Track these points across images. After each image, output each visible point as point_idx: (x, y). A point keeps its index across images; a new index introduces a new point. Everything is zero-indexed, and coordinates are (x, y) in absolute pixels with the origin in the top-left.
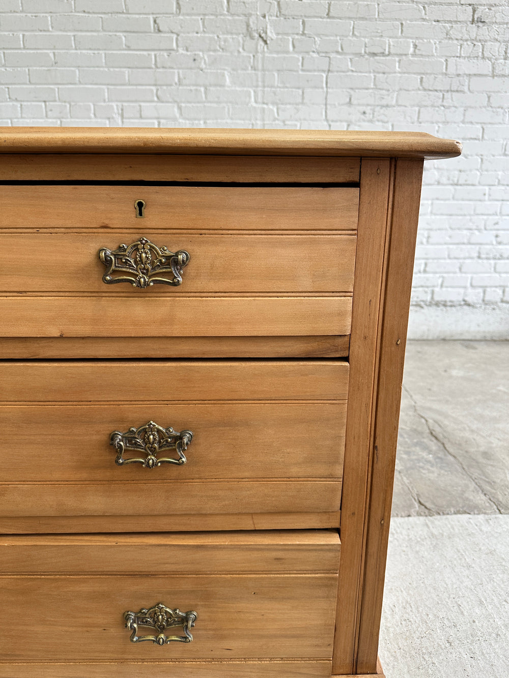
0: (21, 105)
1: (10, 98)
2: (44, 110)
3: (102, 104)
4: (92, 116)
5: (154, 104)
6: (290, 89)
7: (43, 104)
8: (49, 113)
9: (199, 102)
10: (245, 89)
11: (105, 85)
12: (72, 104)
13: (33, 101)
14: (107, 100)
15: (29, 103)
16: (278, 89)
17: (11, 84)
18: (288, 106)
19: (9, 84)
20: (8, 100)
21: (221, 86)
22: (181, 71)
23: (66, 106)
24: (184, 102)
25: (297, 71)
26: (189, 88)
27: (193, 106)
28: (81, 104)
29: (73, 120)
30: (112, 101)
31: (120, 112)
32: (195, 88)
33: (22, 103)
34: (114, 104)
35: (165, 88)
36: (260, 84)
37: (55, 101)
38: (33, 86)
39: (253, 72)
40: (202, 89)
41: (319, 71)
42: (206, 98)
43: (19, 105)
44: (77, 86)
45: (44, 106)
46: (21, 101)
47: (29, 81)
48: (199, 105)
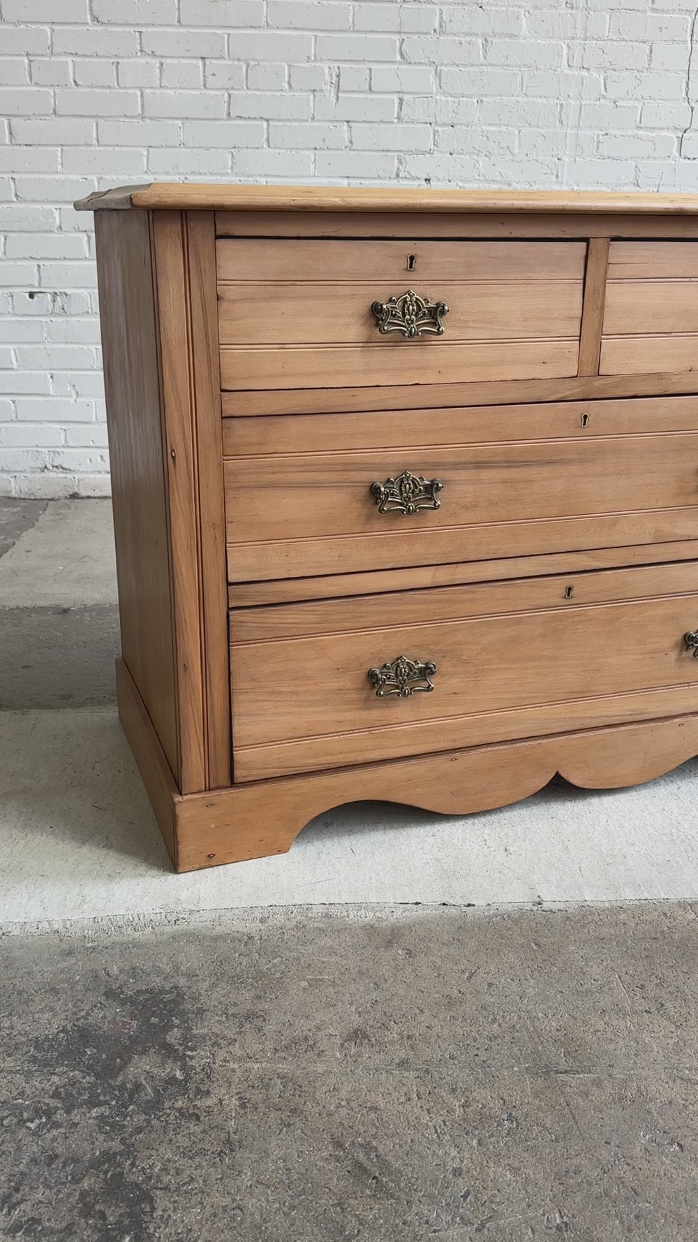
0: (162, 64)
1: (141, 51)
2: (201, 74)
3: (306, 65)
4: (286, 86)
5: (395, 66)
6: (630, 43)
7: (200, 62)
8: (210, 79)
9: (472, 65)
10: (553, 42)
11: (312, 30)
12: (252, 63)
13: (183, 57)
14: (313, 58)
15: (175, 61)
16: (609, 43)
17: (147, 25)
18: (624, 74)
19: (142, 25)
20: (139, 54)
21: (511, 36)
22: (445, 8)
23: (240, 68)
24: (446, 65)
25: (645, 11)
26: (457, 39)
27: (461, 71)
28: (268, 64)
29: (250, 92)
30: (322, 60)
31: (335, 78)
32: (468, 38)
33: (163, 60)
34: (325, 66)
35: (415, 37)
36: (579, 33)
37: (223, 58)
38: (184, 30)
39: (569, 11)
40: (480, 41)
41: (680, 10)
42: (485, 58)
43: (158, 65)
44: (262, 32)
45: (201, 67)
46: (162, 56)
47: (179, 21)
48: (470, 69)
